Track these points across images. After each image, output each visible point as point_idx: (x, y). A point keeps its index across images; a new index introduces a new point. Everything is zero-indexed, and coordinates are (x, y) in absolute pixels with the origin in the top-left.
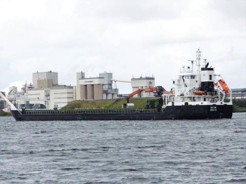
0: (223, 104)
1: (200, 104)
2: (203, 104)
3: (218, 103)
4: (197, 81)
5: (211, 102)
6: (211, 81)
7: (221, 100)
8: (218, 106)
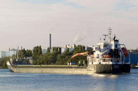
0: (123, 64)
1: (108, 64)
2: (110, 64)
3: (120, 63)
4: (108, 49)
5: (115, 62)
6: (116, 48)
7: (122, 61)
8: (120, 65)
